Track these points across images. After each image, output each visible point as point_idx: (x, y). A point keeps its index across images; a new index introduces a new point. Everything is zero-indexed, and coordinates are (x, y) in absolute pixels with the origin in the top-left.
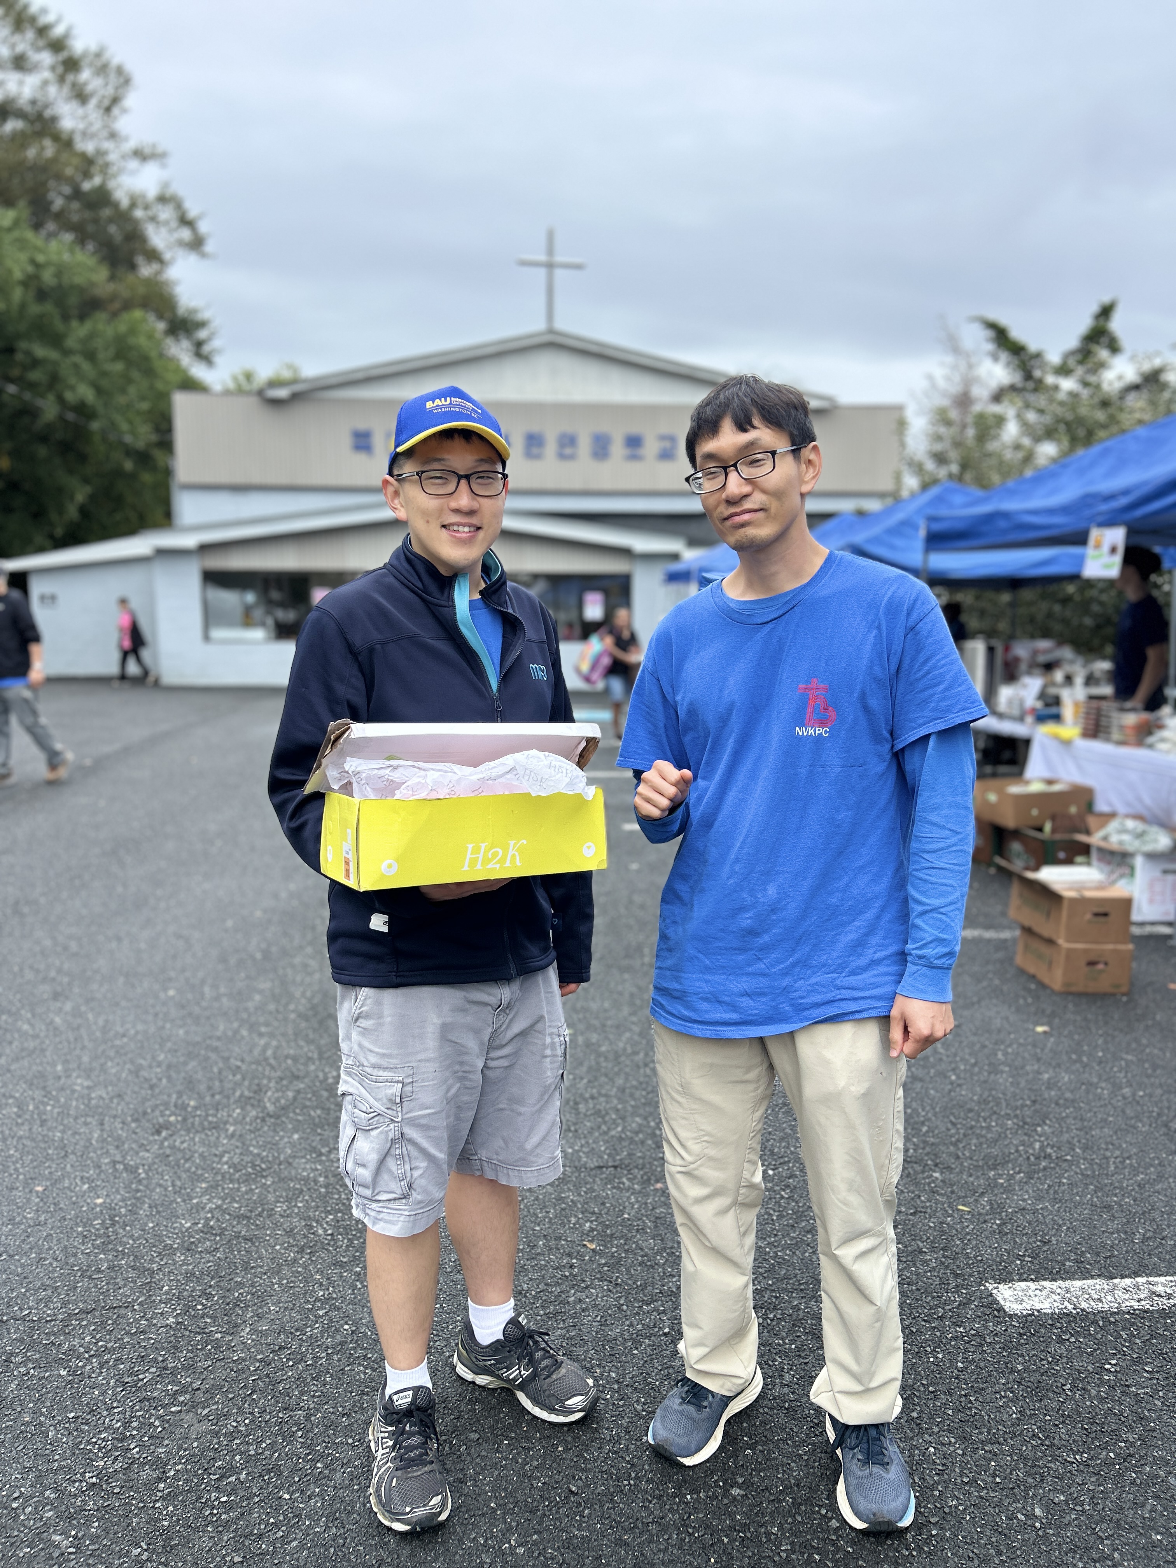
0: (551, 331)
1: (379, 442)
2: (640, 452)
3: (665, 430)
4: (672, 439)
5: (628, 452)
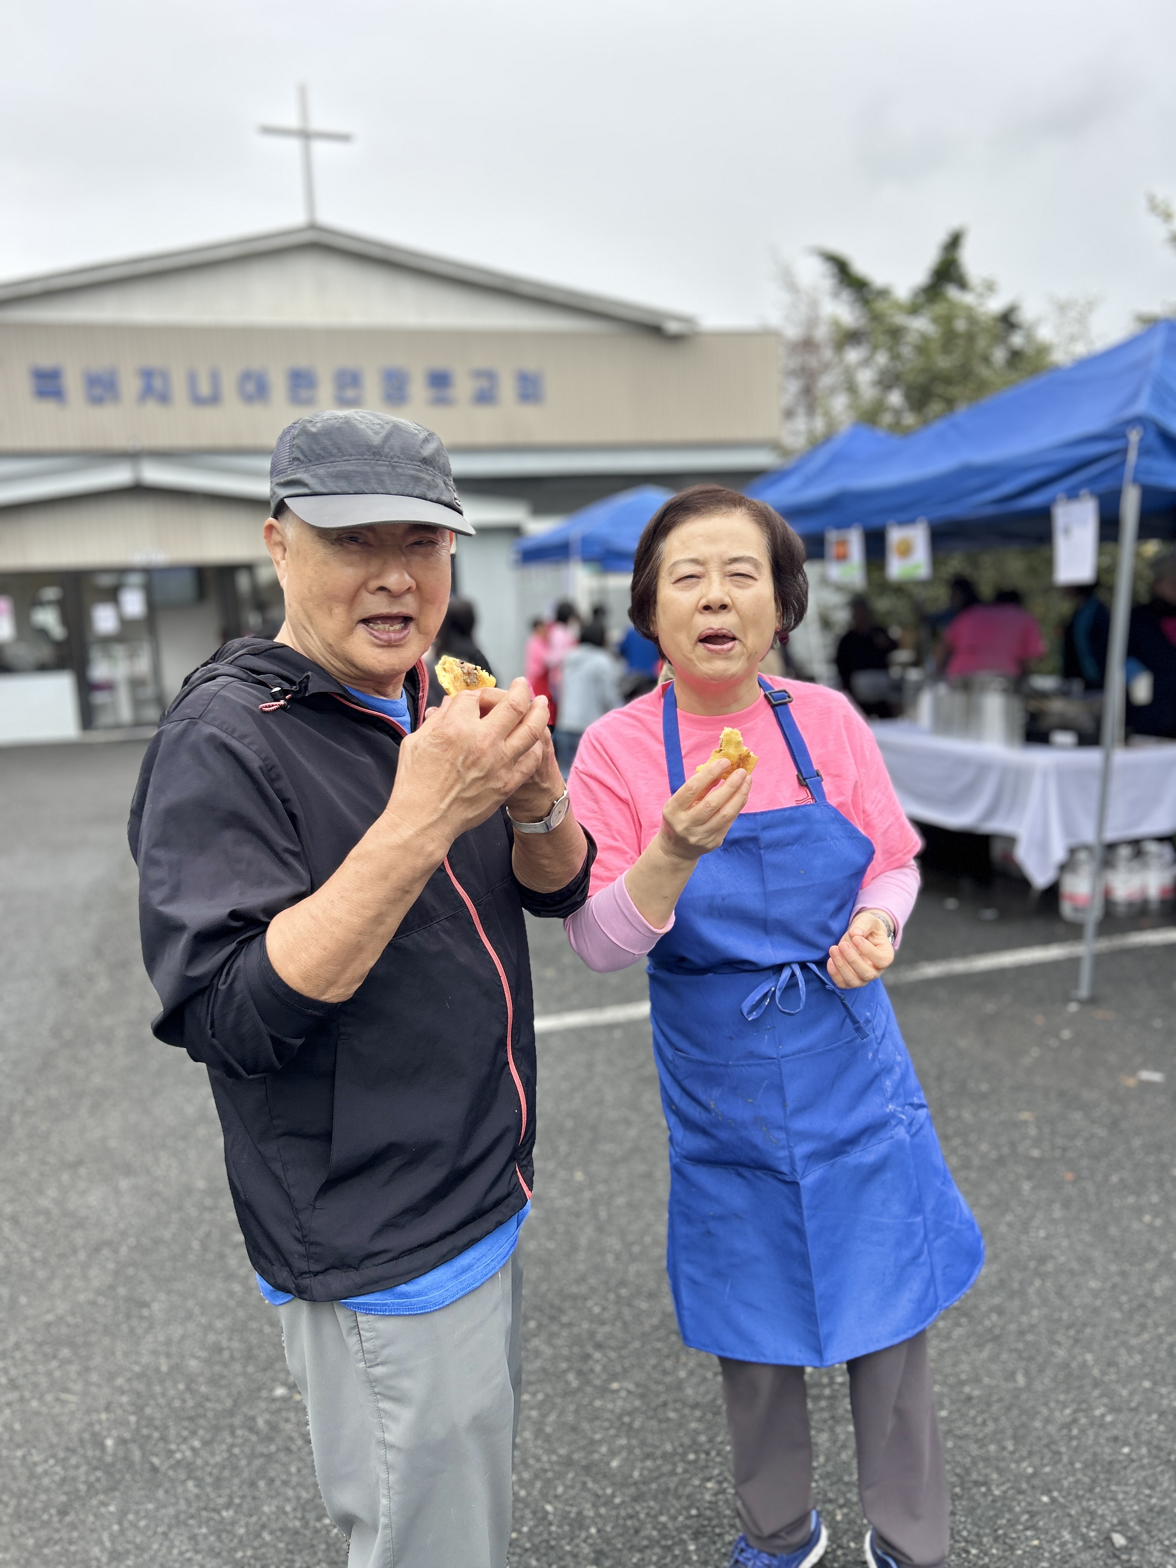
0: (313, 226)
1: (73, 384)
2: (449, 394)
3: (481, 364)
4: (491, 375)
5: (433, 394)
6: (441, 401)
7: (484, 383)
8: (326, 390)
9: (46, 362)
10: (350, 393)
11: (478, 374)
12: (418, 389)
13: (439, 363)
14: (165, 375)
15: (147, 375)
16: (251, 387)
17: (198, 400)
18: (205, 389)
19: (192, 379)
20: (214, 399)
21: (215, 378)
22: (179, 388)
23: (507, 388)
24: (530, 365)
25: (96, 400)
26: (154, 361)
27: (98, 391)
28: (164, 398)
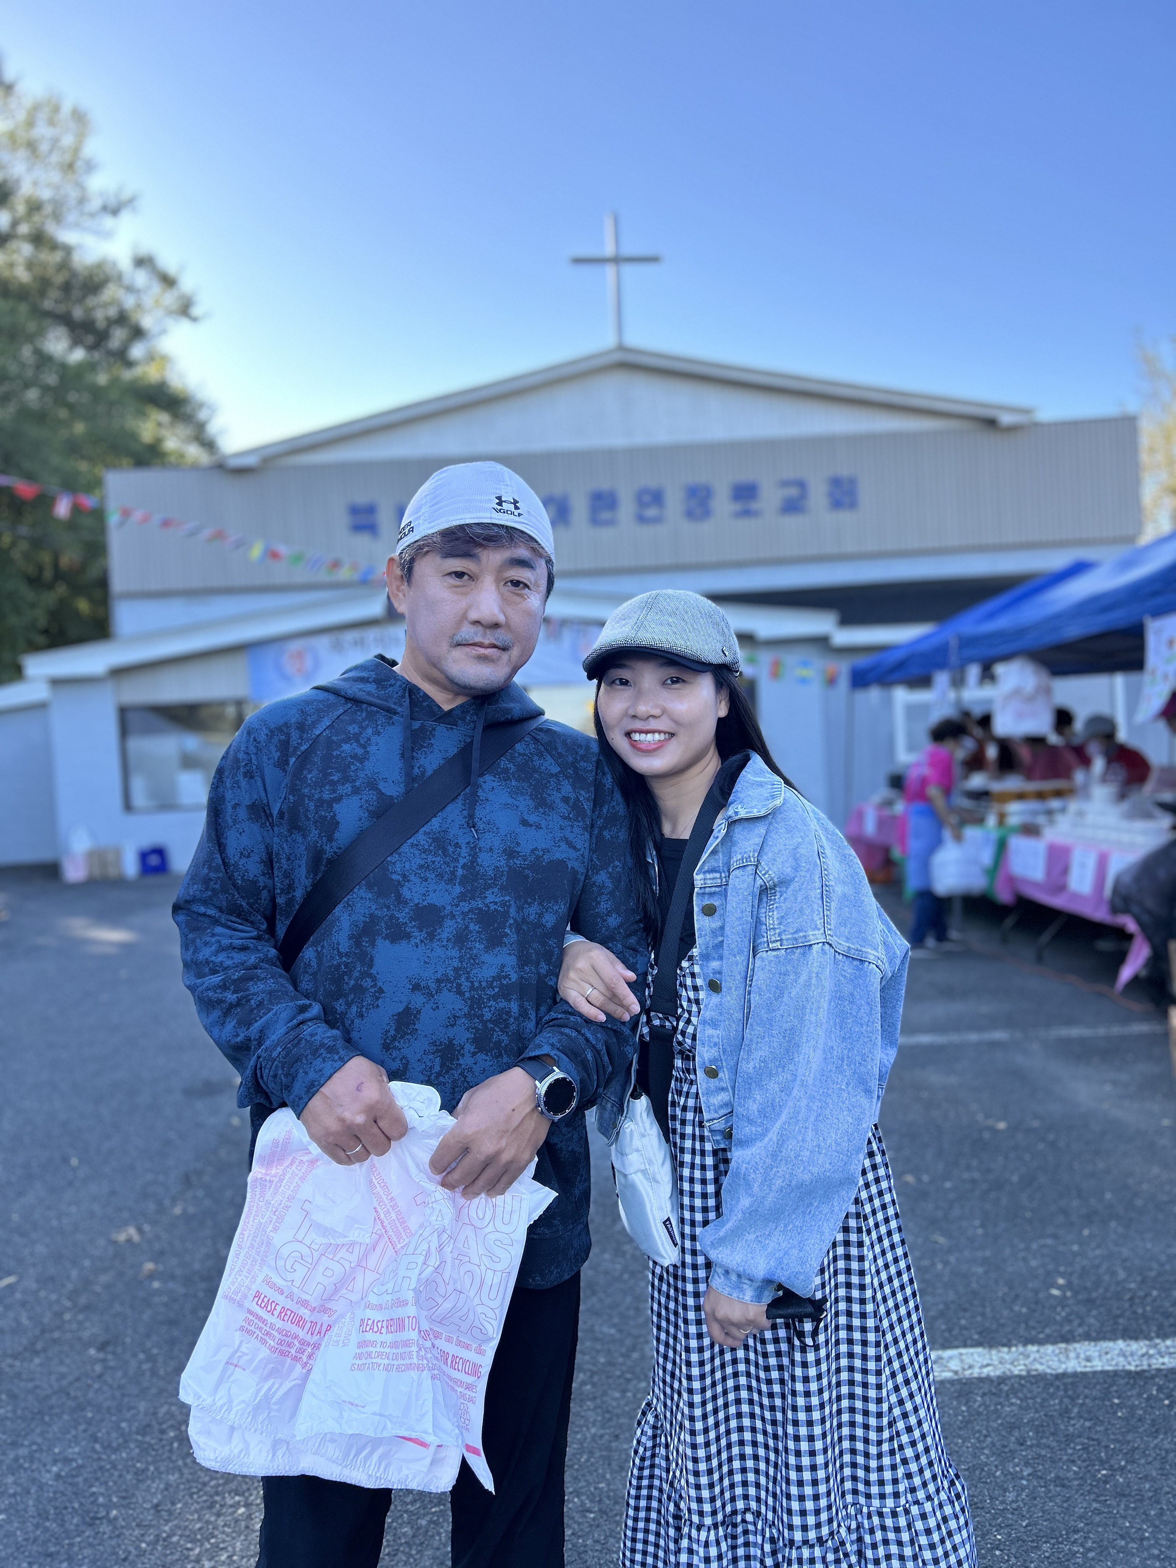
0: (623, 347)
1: (385, 519)
2: (754, 506)
3: (789, 474)
4: (801, 485)
5: (738, 507)
6: (747, 513)
7: (793, 492)
8: (627, 508)
9: (362, 499)
10: (651, 512)
11: (785, 484)
12: (722, 503)
13: (745, 476)
23: (818, 495)
24: (844, 470)
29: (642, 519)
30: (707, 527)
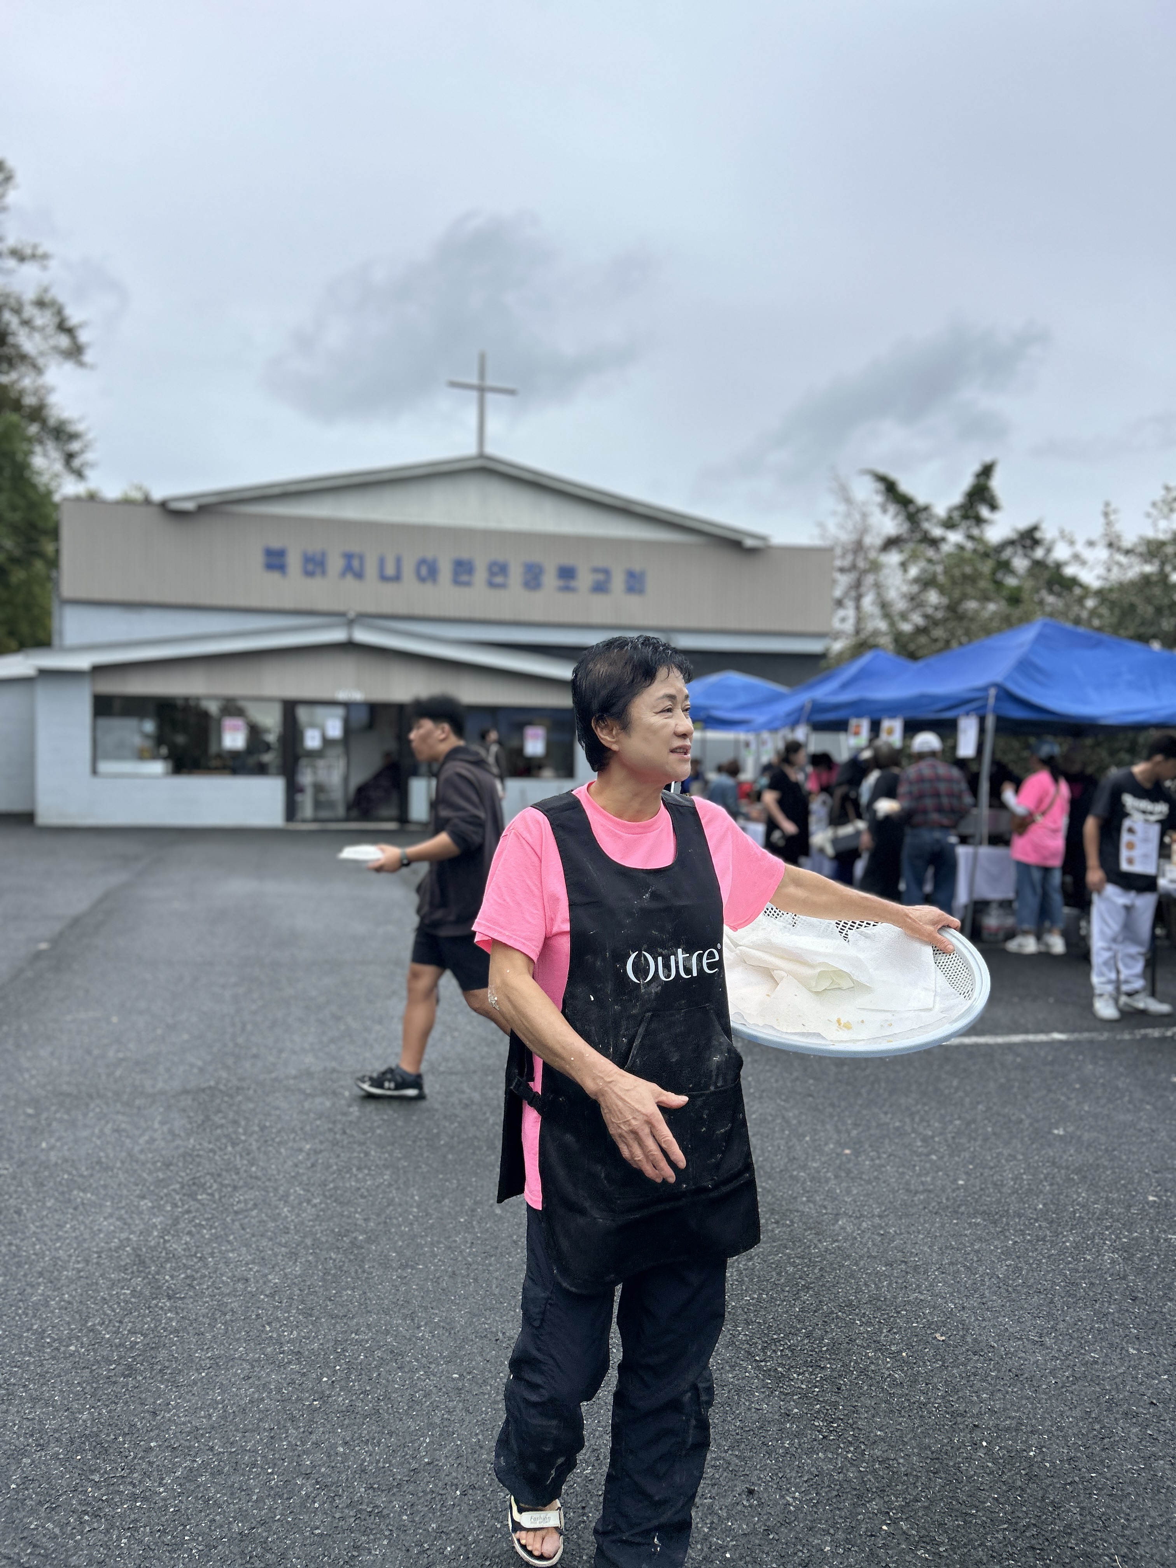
0: (482, 456)
1: (294, 561)
2: (573, 584)
3: (599, 563)
4: (606, 572)
5: (561, 583)
6: (567, 589)
7: (601, 577)
9: (276, 544)
10: (499, 580)
11: (596, 570)
12: (550, 579)
13: (568, 561)
14: (361, 558)
15: (348, 557)
16: (424, 571)
17: (384, 578)
18: (390, 571)
19: (382, 562)
20: (397, 578)
21: (398, 561)
22: (371, 569)
23: (618, 581)
24: (637, 565)
25: (309, 574)
26: (354, 548)
27: (310, 567)
28: (359, 575)
29: (491, 585)
30: (537, 597)
